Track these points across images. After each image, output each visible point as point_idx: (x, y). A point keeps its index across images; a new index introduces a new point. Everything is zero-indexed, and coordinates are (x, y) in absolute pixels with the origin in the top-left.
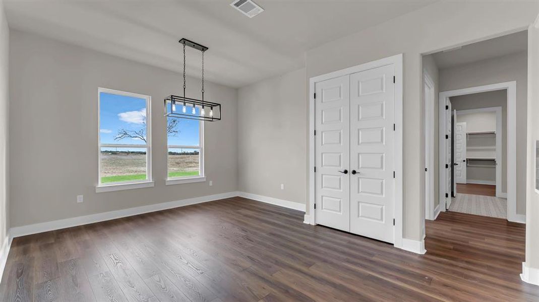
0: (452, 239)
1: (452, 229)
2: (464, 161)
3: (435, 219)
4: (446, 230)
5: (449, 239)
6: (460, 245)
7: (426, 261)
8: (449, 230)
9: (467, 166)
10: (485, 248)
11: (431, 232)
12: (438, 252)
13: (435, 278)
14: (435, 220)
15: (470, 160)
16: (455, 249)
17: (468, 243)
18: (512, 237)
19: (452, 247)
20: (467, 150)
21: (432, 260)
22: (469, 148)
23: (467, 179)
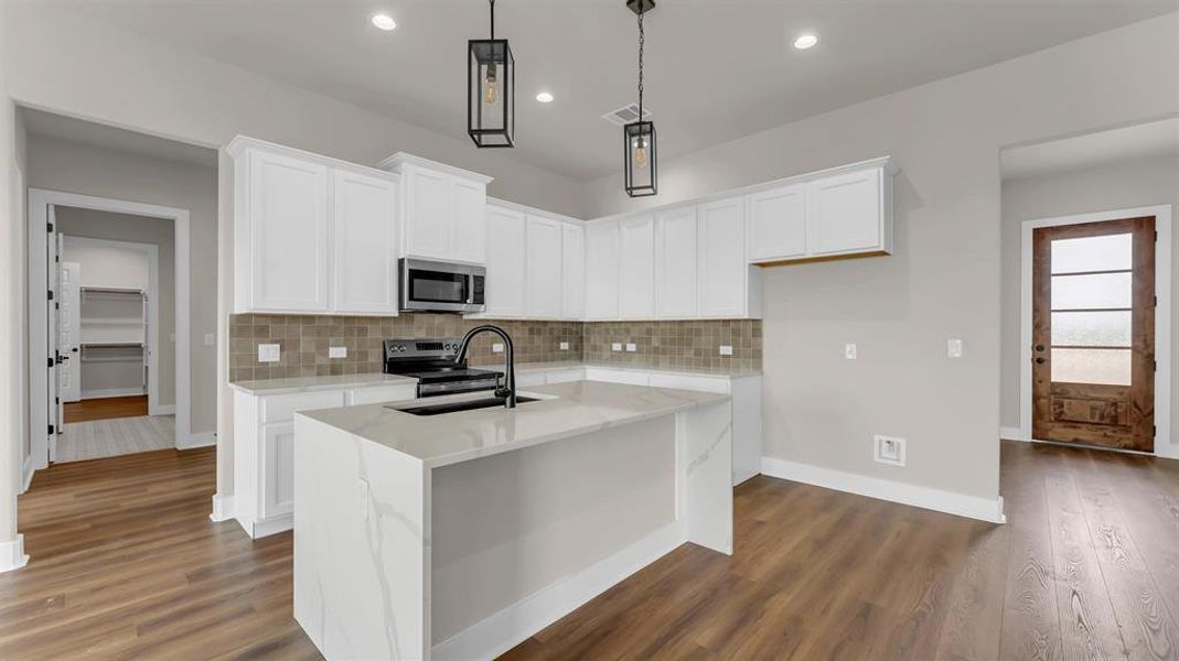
0: (86, 513)
1: (77, 496)
2: (75, 350)
3: (26, 488)
4: (63, 502)
5: (79, 514)
6: (105, 515)
7: (35, 574)
8: (73, 499)
9: (82, 362)
10: (153, 503)
11: (28, 518)
12: (59, 547)
13: (67, 590)
14: (26, 493)
15: (88, 347)
16: (95, 527)
17: (118, 506)
18: (190, 470)
19: (88, 526)
20: (83, 326)
21: (52, 566)
22: (86, 321)
23: (82, 389)
